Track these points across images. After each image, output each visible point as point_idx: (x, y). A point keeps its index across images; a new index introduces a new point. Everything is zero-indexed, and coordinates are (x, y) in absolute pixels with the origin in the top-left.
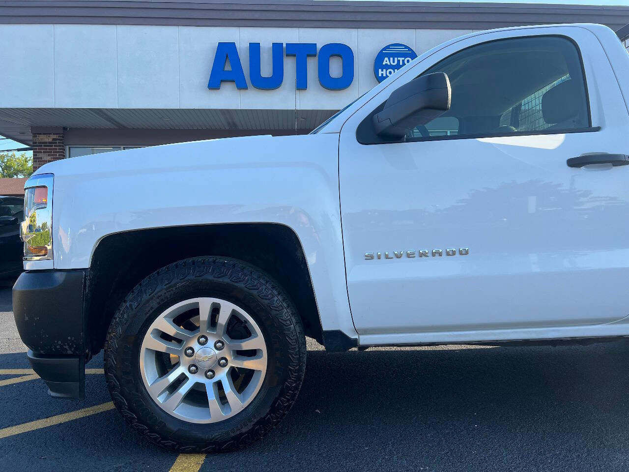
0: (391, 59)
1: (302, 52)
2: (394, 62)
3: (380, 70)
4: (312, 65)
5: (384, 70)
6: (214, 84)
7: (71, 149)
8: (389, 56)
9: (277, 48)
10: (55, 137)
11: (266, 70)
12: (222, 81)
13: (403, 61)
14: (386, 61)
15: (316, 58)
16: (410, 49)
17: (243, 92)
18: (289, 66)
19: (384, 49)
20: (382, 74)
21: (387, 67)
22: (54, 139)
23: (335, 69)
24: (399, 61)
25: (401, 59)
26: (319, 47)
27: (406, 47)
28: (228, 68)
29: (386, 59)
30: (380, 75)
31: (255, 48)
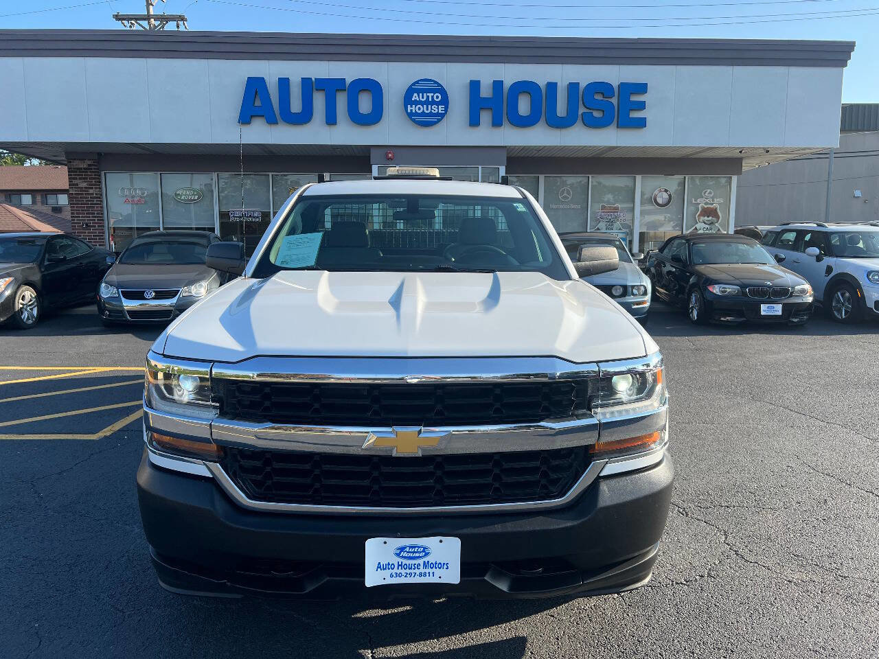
0: (421, 94)
1: (332, 87)
2: (423, 98)
3: (409, 106)
4: (342, 100)
5: (414, 106)
6: (245, 118)
7: (107, 175)
8: (418, 91)
9: (306, 82)
10: (89, 162)
11: (296, 106)
12: (252, 116)
13: (432, 97)
14: (415, 97)
15: (346, 92)
16: (439, 85)
17: (274, 127)
18: (319, 100)
19: (414, 84)
20: (411, 110)
21: (416, 103)
22: (89, 165)
23: (365, 104)
24: (428, 97)
25: (430, 95)
26: (349, 81)
27: (436, 82)
28: (258, 103)
29: (416, 94)
30: (409, 111)
31: (284, 83)
